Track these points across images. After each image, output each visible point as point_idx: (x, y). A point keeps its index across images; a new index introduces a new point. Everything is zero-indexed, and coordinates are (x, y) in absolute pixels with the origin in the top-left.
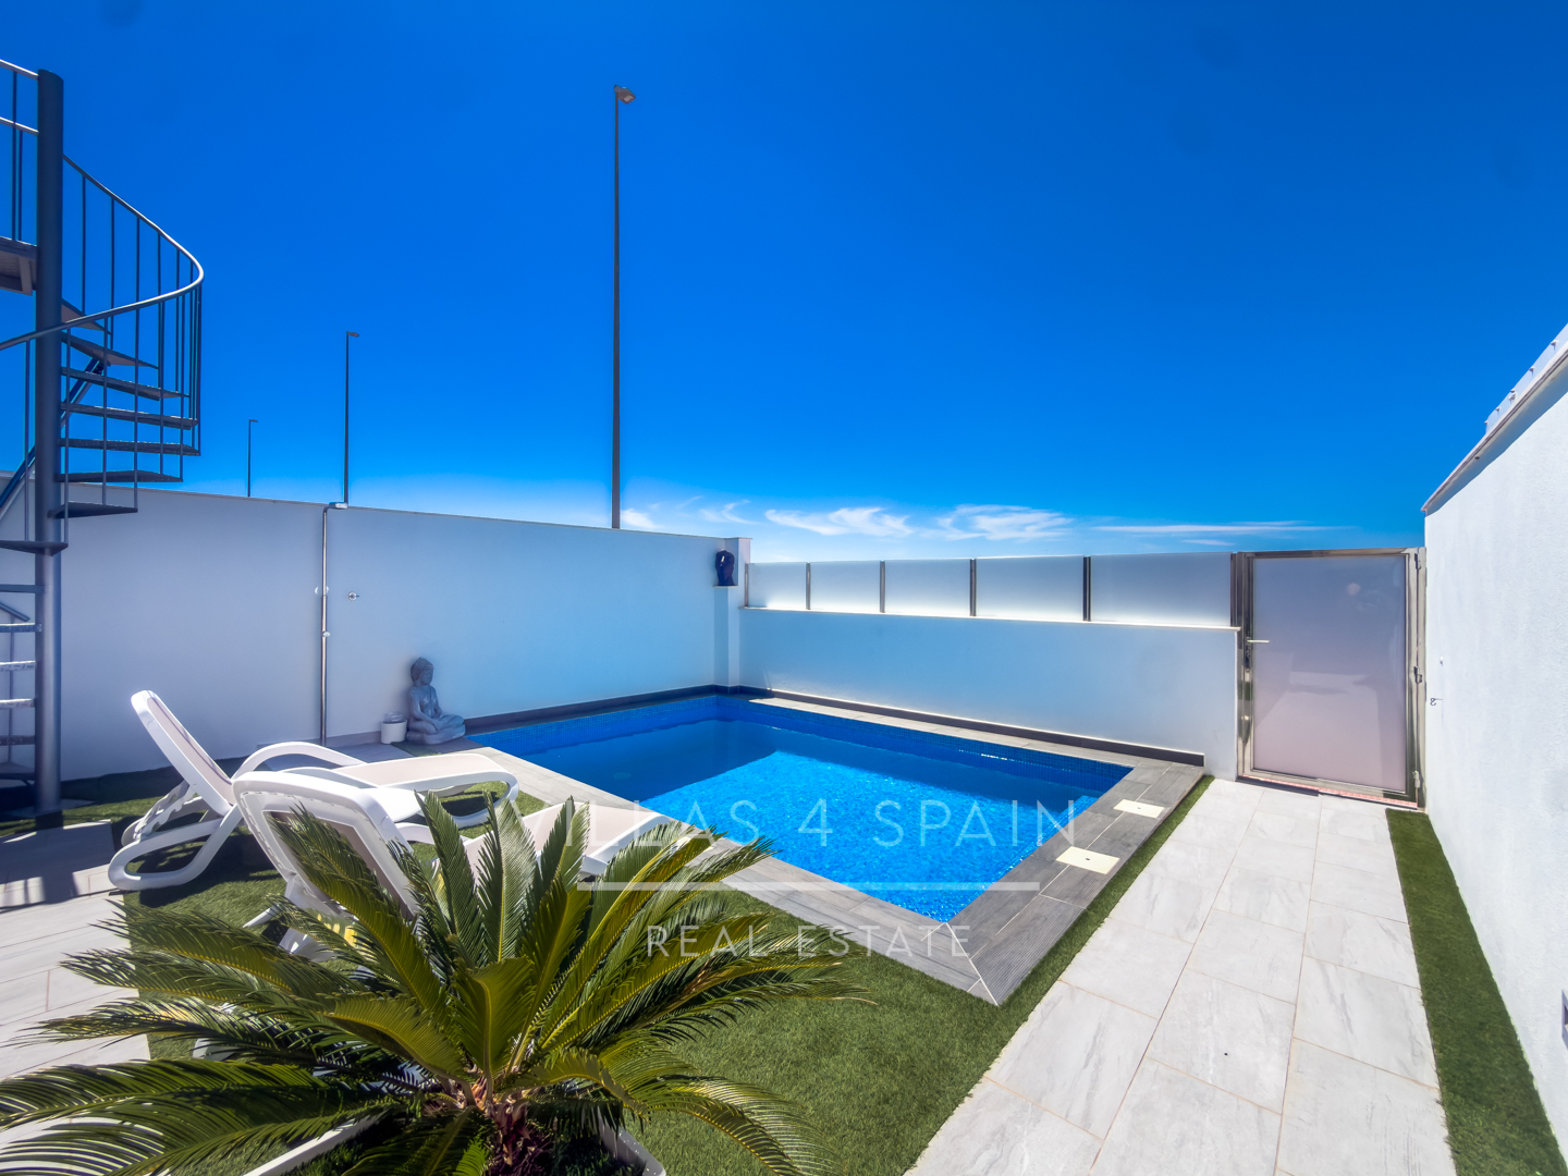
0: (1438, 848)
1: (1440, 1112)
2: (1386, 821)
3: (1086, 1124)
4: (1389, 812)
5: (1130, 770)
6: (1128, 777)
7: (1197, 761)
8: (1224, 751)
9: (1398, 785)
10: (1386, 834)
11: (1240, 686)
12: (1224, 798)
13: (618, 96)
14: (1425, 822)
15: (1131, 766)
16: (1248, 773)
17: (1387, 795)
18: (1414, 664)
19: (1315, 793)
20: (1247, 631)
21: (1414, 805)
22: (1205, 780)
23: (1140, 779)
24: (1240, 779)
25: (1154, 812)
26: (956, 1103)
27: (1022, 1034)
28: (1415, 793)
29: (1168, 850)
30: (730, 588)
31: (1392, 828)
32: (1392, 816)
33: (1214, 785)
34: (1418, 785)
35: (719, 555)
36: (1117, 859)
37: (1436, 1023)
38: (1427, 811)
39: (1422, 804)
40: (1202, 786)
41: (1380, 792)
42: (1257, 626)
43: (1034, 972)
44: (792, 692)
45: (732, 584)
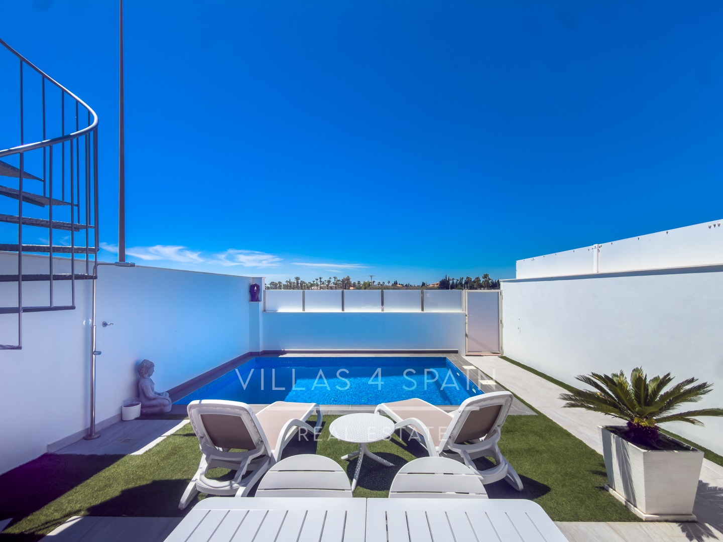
4: (499, 357)
14: (508, 358)
16: (467, 354)
17: (493, 353)
21: (501, 355)
23: (453, 360)
25: (474, 367)
30: (258, 303)
35: (253, 286)
38: (505, 355)
39: (503, 354)
44: (294, 350)
45: (259, 301)
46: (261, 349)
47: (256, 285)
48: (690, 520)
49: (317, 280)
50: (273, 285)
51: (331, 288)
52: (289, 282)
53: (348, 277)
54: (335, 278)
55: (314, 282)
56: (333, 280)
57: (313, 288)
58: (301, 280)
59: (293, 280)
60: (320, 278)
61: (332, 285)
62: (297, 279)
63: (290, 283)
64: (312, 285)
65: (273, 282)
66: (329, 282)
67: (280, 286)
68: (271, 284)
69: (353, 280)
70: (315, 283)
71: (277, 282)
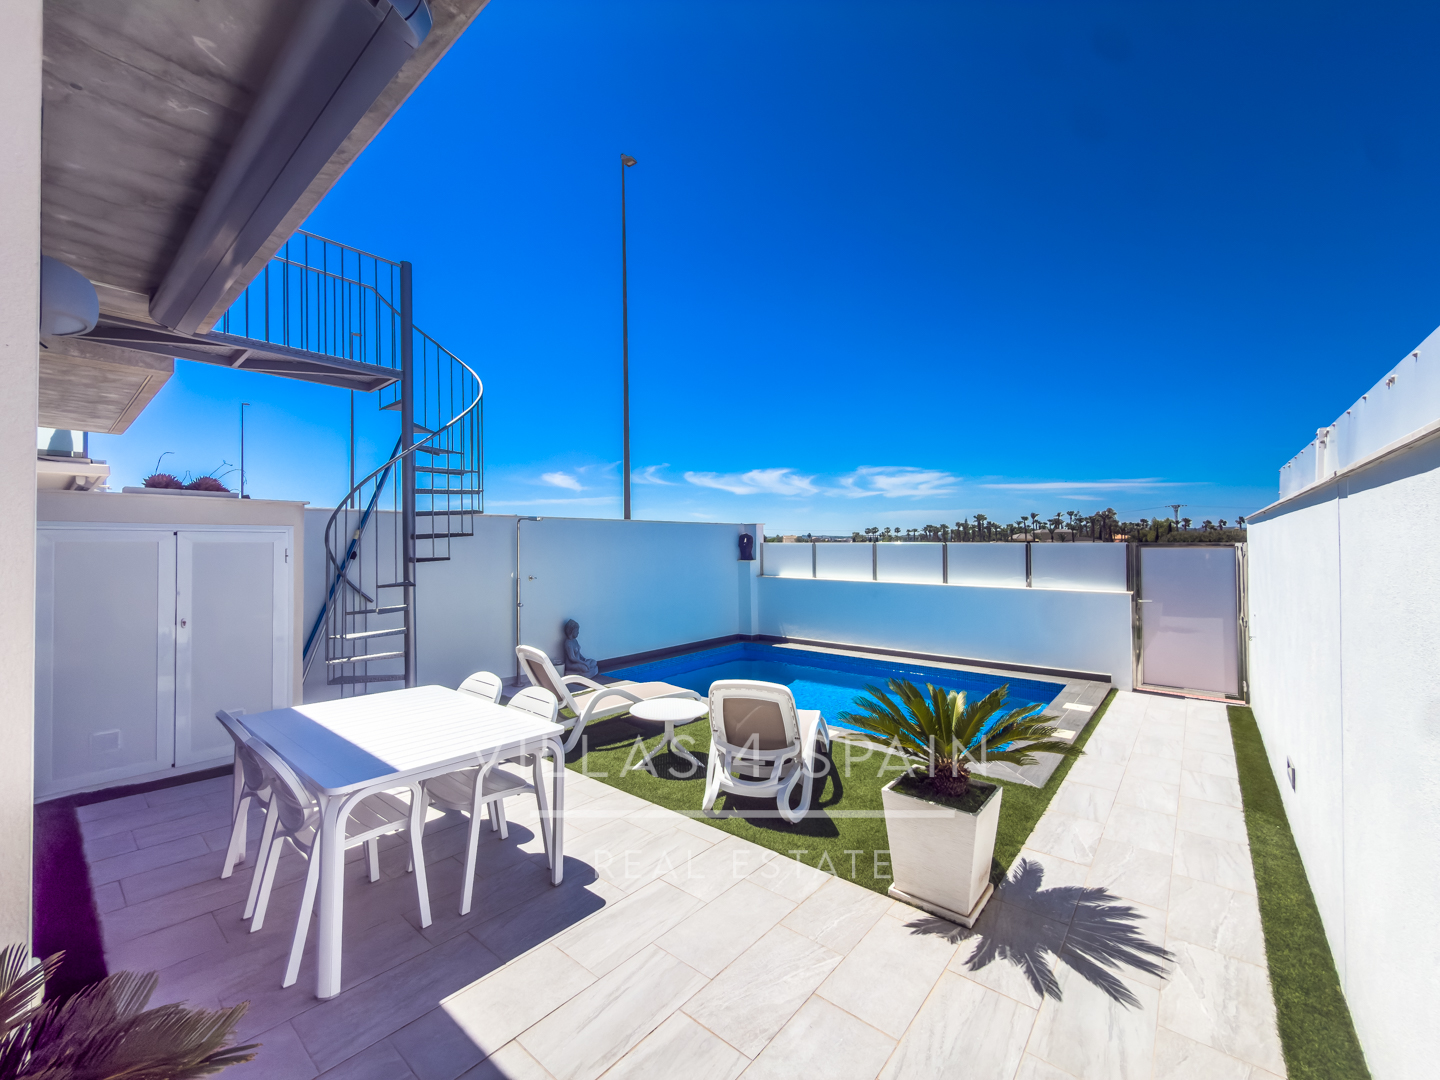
0: (1255, 724)
1: (1243, 814)
2: (1226, 712)
3: (1096, 820)
4: (1228, 707)
5: (1064, 686)
6: (1064, 690)
7: (1107, 679)
8: (1125, 672)
9: (1234, 691)
10: (1226, 718)
11: (1133, 627)
12: (1125, 702)
13: (624, 163)
14: (1249, 712)
15: (1064, 683)
16: (1140, 688)
17: (1227, 697)
18: (1242, 615)
19: (1183, 697)
20: (1137, 595)
21: (1243, 703)
22: (1113, 691)
23: (1073, 691)
24: (1135, 690)
25: (1089, 709)
26: (1040, 816)
27: (1055, 799)
28: (1244, 695)
29: (1101, 728)
30: (752, 562)
31: (1230, 715)
32: (1230, 709)
33: (1118, 694)
34: (1245, 690)
35: (741, 538)
36: (1074, 733)
37: (1244, 789)
38: (1251, 706)
39: (1248, 702)
40: (1111, 696)
41: (1223, 695)
42: (1144, 591)
43: (1051, 777)
44: (801, 637)
45: (752, 559)
46: (755, 631)
47: (746, 536)
48: (958, 921)
49: (1025, 519)
50: (930, 531)
51: (1062, 538)
52: (962, 525)
53: (1110, 510)
54: (1071, 514)
55: (1019, 523)
56: (1066, 519)
57: (1015, 537)
58: (988, 520)
59: (972, 522)
60: (1033, 516)
61: (1065, 530)
62: (980, 518)
63: (965, 526)
64: (1013, 530)
65: (931, 526)
66: (1057, 523)
67: (945, 533)
68: (925, 529)
69: (1121, 519)
70: (1022, 525)
71: (939, 526)
